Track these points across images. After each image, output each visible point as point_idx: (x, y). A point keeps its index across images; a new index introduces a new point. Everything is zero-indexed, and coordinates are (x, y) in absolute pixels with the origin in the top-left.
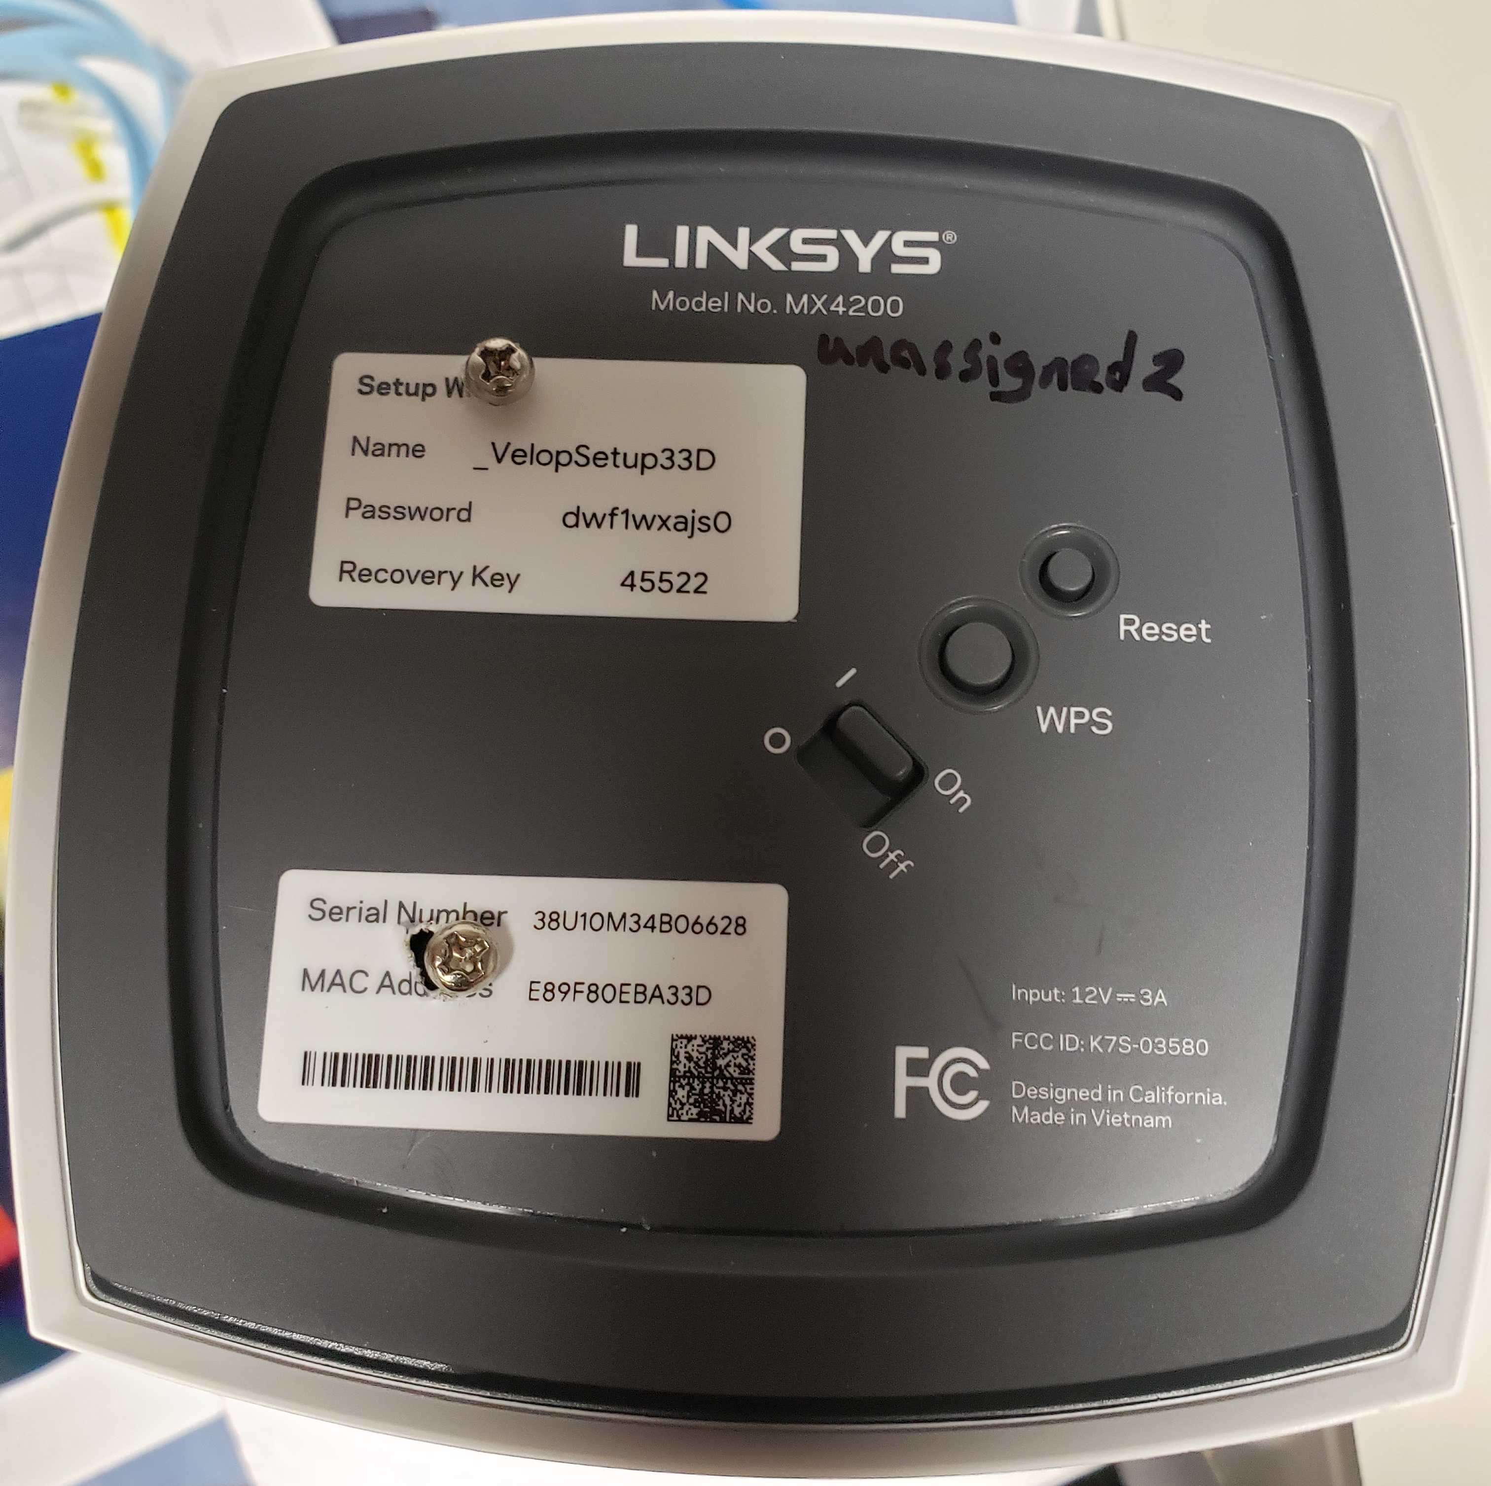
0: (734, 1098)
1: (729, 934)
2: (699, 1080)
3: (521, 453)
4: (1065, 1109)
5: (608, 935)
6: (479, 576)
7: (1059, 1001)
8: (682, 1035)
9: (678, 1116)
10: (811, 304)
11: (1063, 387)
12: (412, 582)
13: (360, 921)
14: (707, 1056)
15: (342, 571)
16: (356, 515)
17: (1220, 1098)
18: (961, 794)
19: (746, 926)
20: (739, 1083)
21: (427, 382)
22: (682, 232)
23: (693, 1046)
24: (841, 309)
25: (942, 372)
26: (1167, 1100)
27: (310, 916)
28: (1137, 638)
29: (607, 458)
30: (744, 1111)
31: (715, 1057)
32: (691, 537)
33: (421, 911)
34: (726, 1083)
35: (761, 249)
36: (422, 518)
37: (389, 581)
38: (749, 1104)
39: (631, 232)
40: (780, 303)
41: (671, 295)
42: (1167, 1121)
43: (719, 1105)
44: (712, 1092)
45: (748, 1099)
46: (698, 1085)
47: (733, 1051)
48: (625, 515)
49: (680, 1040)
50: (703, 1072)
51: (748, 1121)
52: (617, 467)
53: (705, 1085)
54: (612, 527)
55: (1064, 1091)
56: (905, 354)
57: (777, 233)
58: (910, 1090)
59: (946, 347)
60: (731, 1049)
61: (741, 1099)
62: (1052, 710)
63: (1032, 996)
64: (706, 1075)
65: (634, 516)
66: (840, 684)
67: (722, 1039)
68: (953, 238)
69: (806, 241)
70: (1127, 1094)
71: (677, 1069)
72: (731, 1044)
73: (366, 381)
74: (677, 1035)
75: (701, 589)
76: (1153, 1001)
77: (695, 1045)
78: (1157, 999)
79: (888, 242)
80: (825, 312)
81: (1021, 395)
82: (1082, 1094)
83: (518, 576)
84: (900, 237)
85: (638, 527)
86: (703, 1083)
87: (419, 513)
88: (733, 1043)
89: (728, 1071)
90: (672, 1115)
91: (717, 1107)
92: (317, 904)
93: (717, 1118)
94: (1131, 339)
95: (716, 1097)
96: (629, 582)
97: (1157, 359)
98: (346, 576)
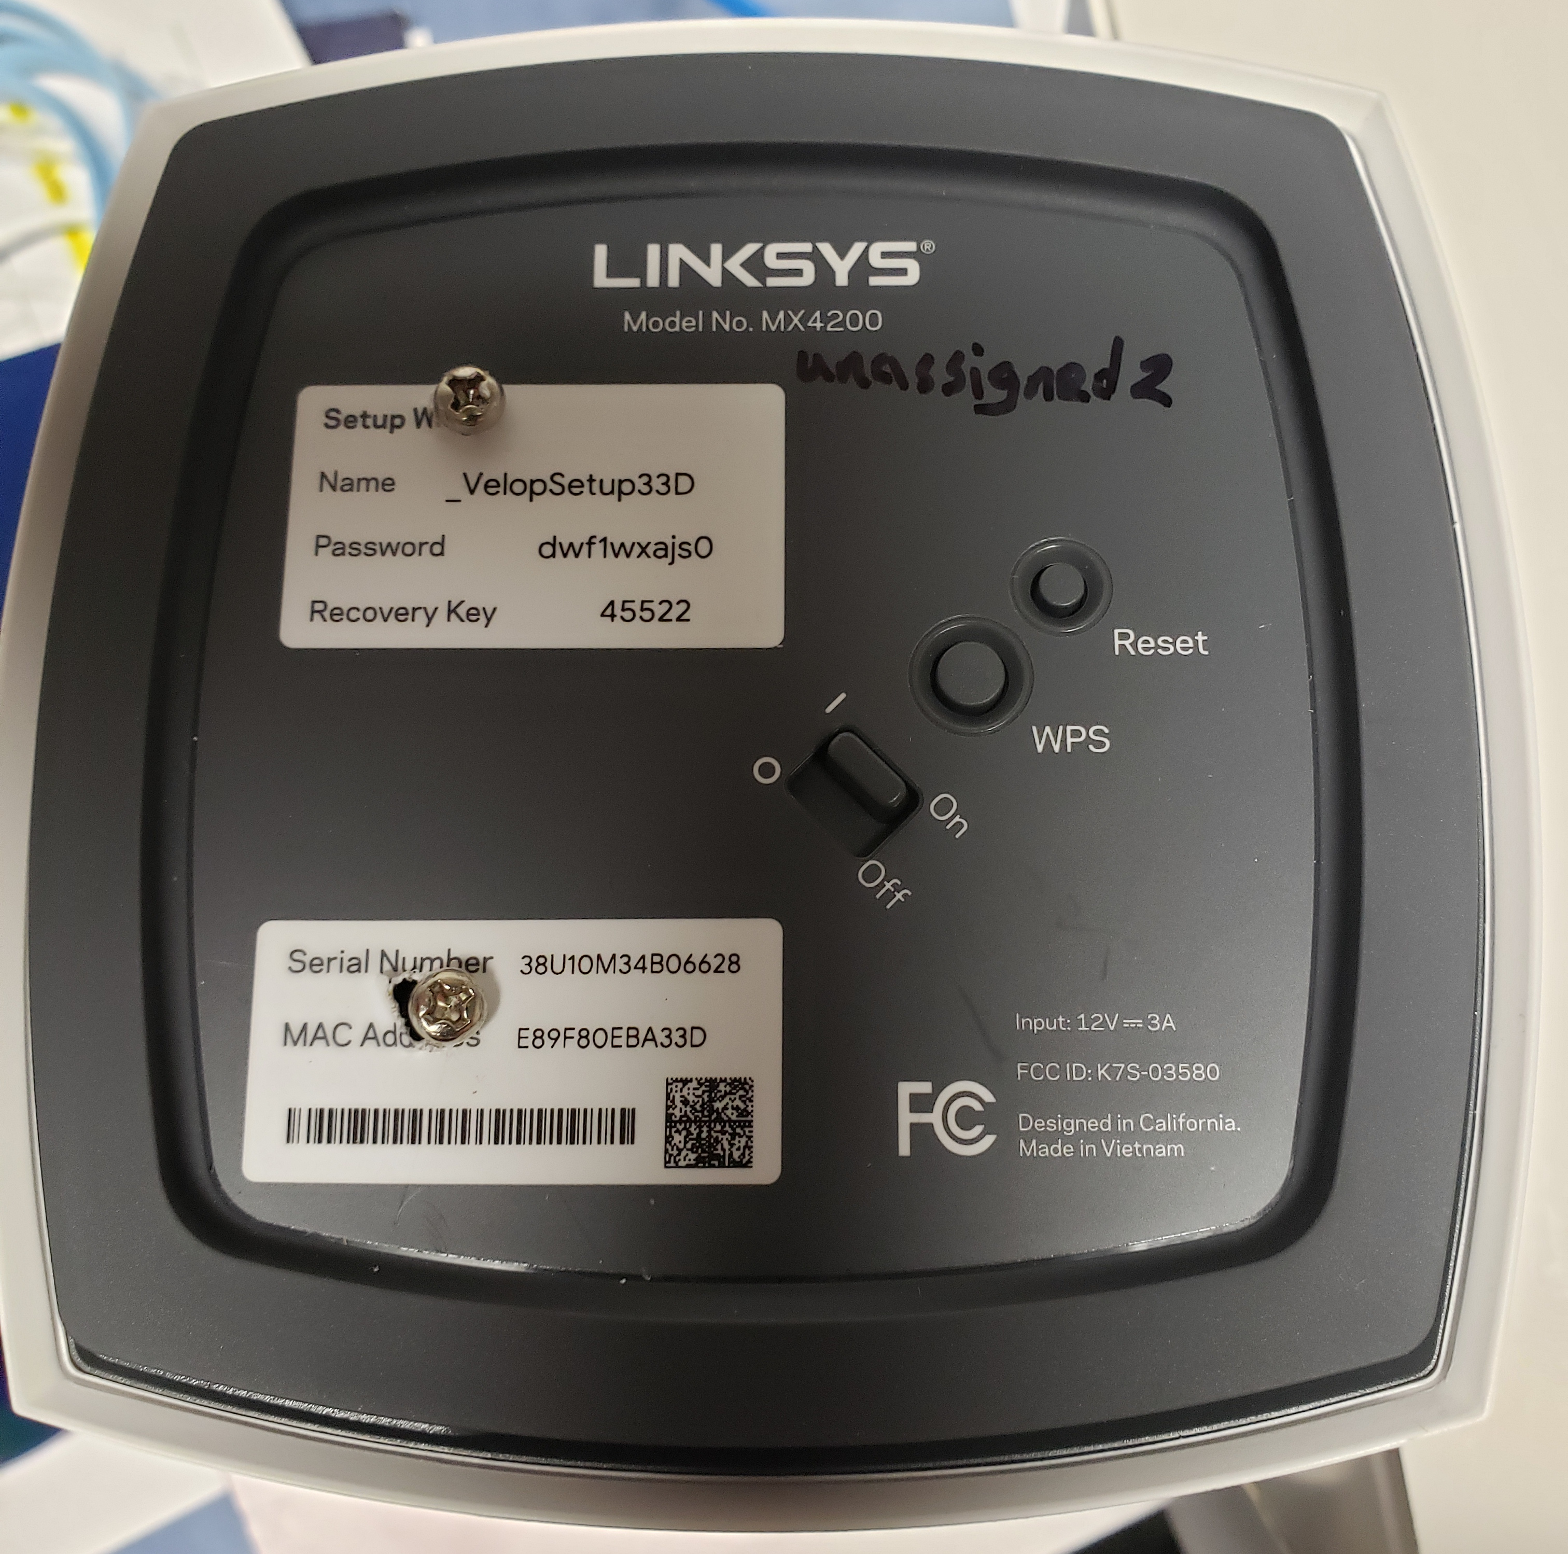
0: (732, 1142)
1: (723, 972)
2: (695, 1125)
3: (494, 484)
4: (1074, 1140)
5: (598, 978)
6: (454, 611)
7: (1064, 1029)
8: (677, 1079)
9: (675, 1162)
10: (788, 319)
11: (1048, 397)
12: (385, 620)
13: (341, 971)
14: (703, 1099)
15: (313, 612)
16: (326, 553)
17: (1233, 1124)
18: (957, 819)
19: (740, 963)
20: (737, 1127)
21: (396, 413)
22: (653, 251)
23: (689, 1089)
24: (819, 325)
25: (925, 386)
26: (1178, 1128)
27: (290, 968)
28: (1133, 653)
29: (582, 486)
30: (743, 1154)
31: (712, 1100)
32: (672, 563)
33: (404, 959)
34: (724, 1126)
35: (735, 265)
36: (394, 554)
37: (362, 620)
38: (748, 1147)
39: (601, 252)
40: (755, 321)
41: (643, 316)
42: (1179, 1149)
43: (717, 1150)
44: (710, 1136)
45: (747, 1142)
46: (695, 1129)
47: (730, 1093)
48: (603, 543)
49: (675, 1084)
50: (700, 1115)
51: (747, 1165)
52: (595, 494)
53: (703, 1129)
54: (589, 556)
55: (1072, 1121)
56: (887, 368)
57: (750, 249)
58: (913, 1126)
59: (928, 360)
60: (728, 1091)
61: (739, 1142)
62: (1048, 729)
63: (1035, 1025)
64: (703, 1119)
65: (612, 544)
66: (829, 709)
67: (718, 1081)
68: (931, 248)
69: (780, 256)
70: (1137, 1124)
71: (673, 1114)
72: (728, 1086)
73: (333, 414)
74: (672, 1079)
75: (683, 617)
76: (1161, 1027)
77: (691, 1089)
78: (1165, 1024)
79: (865, 253)
80: (802, 328)
81: (1007, 406)
82: (1091, 1125)
83: (495, 609)
84: (878, 248)
85: (616, 555)
86: (700, 1127)
87: (390, 549)
88: (730, 1084)
89: (725, 1114)
90: (669, 1162)
91: (715, 1152)
92: (297, 956)
93: (716, 1163)
94: (1118, 344)
95: (714, 1141)
96: (609, 612)
97: (1145, 365)
98: (317, 616)
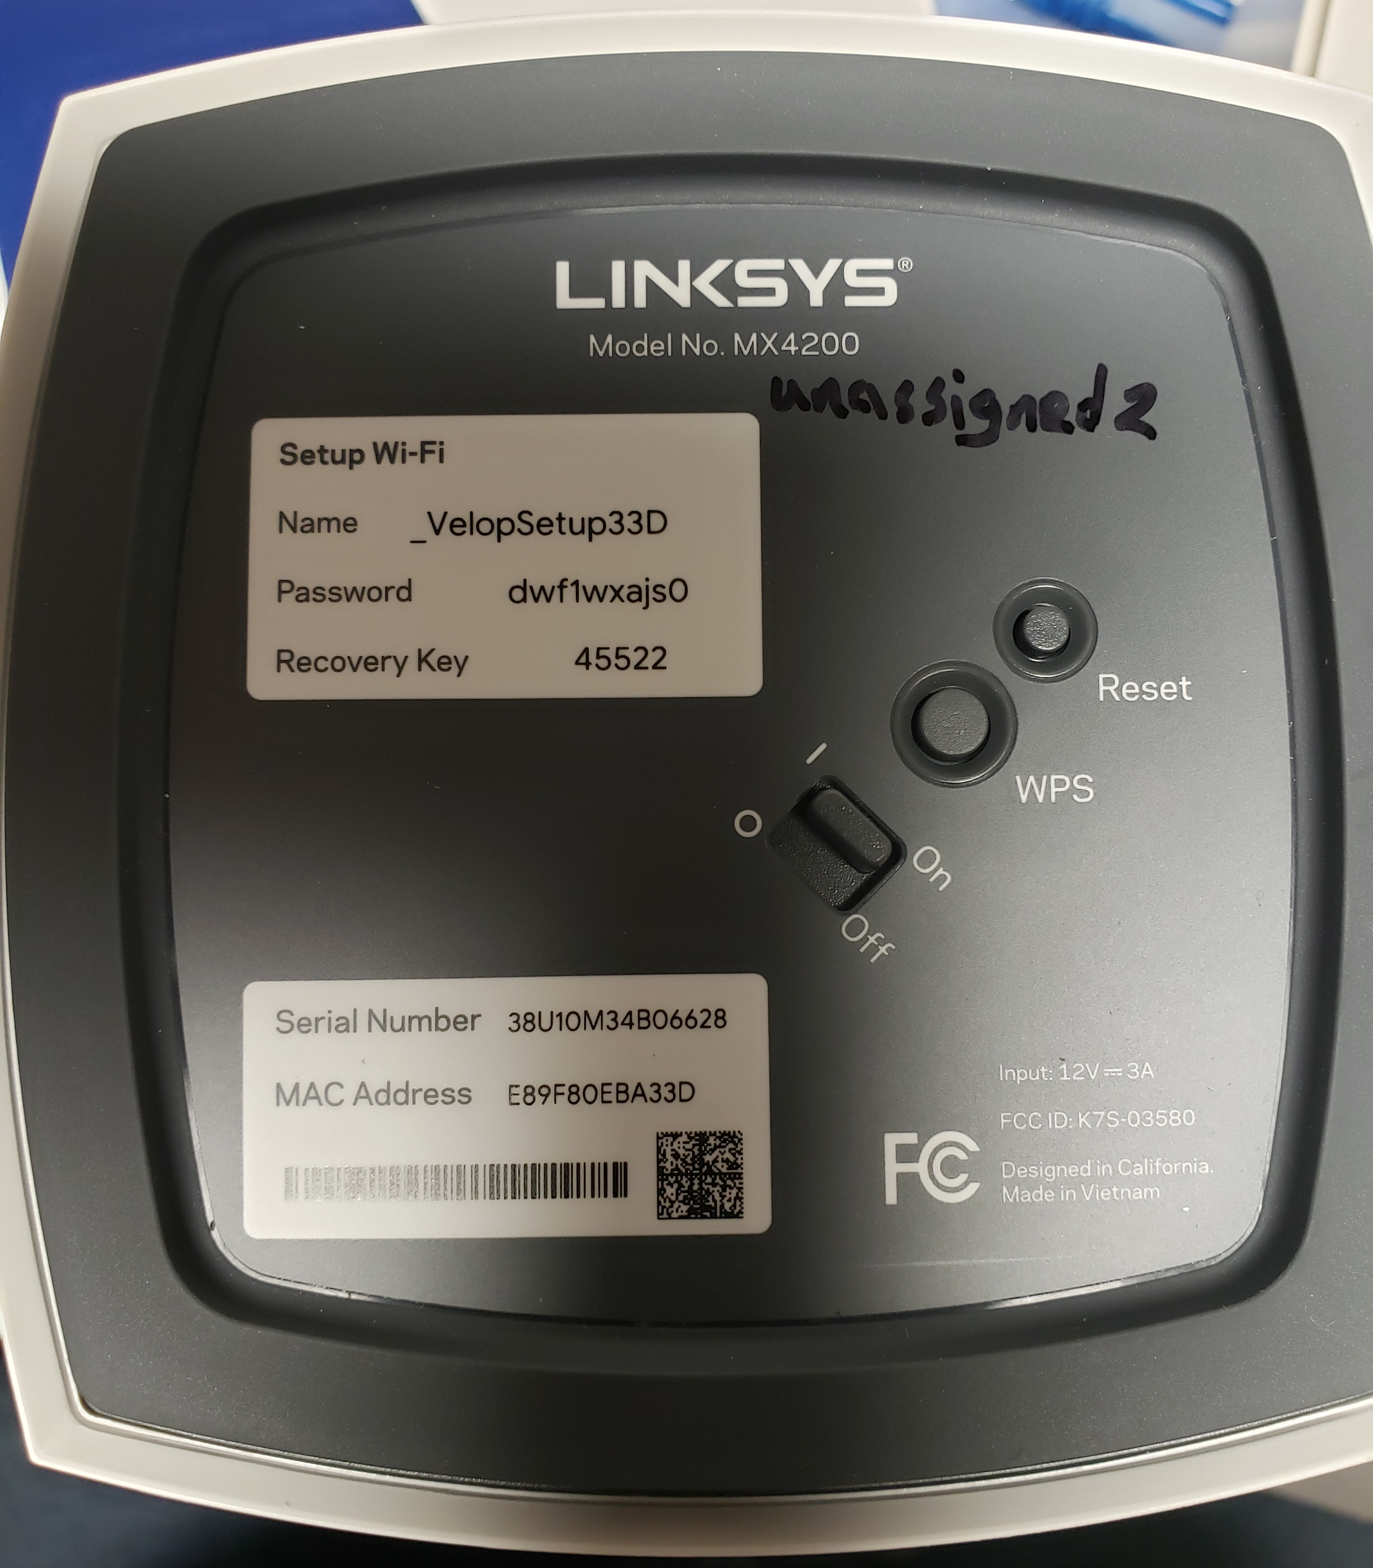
0: (723, 1193)
1: (710, 1027)
2: (686, 1177)
3: (459, 523)
4: (1054, 1187)
5: (585, 1035)
7: (1047, 1079)
8: (667, 1133)
9: (668, 1214)
10: (761, 343)
11: (1032, 428)
12: (355, 669)
13: (329, 1031)
14: (694, 1153)
15: (280, 661)
16: (288, 599)
17: (1207, 1167)
18: (941, 871)
19: (726, 1018)
20: (728, 1179)
21: (354, 448)
22: (618, 268)
23: (679, 1143)
24: (793, 348)
25: (904, 415)
26: (1154, 1172)
27: (278, 1029)
28: (1117, 698)
29: (551, 525)
30: (734, 1206)
31: (702, 1153)
32: (646, 607)
33: (392, 1018)
34: (715, 1178)
35: (703, 283)
36: (360, 599)
37: (330, 669)
38: (739, 1198)
39: (563, 269)
40: (726, 343)
41: (609, 339)
42: (1155, 1192)
43: (709, 1201)
44: (701, 1188)
45: (737, 1194)
46: (686, 1182)
47: (720, 1146)
48: (574, 587)
49: (665, 1138)
50: (691, 1168)
51: (738, 1215)
52: (564, 533)
53: (694, 1182)
54: (562, 601)
55: (1053, 1168)
56: (864, 396)
57: (719, 266)
58: (899, 1176)
59: (907, 387)
60: (718, 1145)
61: (730, 1193)
62: (1032, 779)
63: (1019, 1076)
64: (694, 1172)
65: (584, 587)
66: (810, 760)
67: (708, 1135)
68: (909, 265)
69: (752, 273)
70: (1116, 1171)
71: (664, 1167)
72: (718, 1140)
73: (289, 449)
74: (662, 1133)
75: (659, 665)
76: (1140, 1074)
77: (681, 1142)
78: (1144, 1072)
79: (840, 270)
80: (776, 353)
81: (989, 437)
82: (1072, 1171)
83: (467, 657)
84: (853, 265)
85: (589, 599)
86: (691, 1180)
87: (356, 594)
88: (719, 1138)
89: (715, 1167)
90: (662, 1214)
91: (706, 1204)
92: (284, 1016)
93: (708, 1214)
94: (1102, 373)
95: (706, 1193)
96: (583, 660)
97: (1129, 394)
98: (284, 666)
